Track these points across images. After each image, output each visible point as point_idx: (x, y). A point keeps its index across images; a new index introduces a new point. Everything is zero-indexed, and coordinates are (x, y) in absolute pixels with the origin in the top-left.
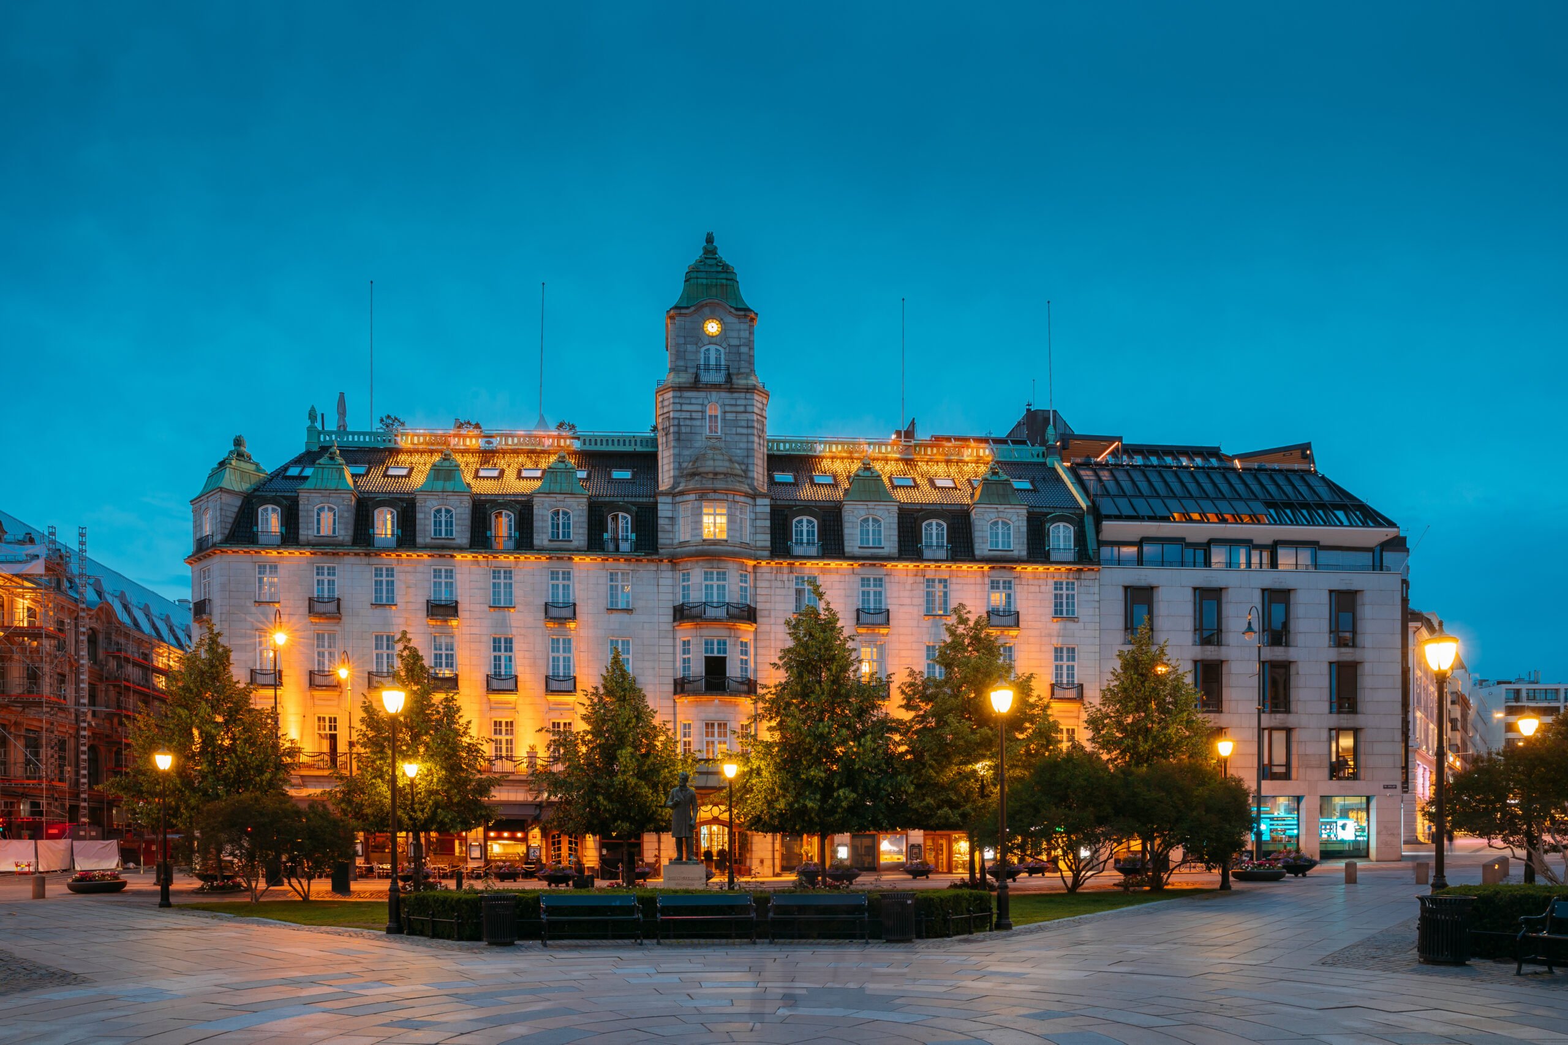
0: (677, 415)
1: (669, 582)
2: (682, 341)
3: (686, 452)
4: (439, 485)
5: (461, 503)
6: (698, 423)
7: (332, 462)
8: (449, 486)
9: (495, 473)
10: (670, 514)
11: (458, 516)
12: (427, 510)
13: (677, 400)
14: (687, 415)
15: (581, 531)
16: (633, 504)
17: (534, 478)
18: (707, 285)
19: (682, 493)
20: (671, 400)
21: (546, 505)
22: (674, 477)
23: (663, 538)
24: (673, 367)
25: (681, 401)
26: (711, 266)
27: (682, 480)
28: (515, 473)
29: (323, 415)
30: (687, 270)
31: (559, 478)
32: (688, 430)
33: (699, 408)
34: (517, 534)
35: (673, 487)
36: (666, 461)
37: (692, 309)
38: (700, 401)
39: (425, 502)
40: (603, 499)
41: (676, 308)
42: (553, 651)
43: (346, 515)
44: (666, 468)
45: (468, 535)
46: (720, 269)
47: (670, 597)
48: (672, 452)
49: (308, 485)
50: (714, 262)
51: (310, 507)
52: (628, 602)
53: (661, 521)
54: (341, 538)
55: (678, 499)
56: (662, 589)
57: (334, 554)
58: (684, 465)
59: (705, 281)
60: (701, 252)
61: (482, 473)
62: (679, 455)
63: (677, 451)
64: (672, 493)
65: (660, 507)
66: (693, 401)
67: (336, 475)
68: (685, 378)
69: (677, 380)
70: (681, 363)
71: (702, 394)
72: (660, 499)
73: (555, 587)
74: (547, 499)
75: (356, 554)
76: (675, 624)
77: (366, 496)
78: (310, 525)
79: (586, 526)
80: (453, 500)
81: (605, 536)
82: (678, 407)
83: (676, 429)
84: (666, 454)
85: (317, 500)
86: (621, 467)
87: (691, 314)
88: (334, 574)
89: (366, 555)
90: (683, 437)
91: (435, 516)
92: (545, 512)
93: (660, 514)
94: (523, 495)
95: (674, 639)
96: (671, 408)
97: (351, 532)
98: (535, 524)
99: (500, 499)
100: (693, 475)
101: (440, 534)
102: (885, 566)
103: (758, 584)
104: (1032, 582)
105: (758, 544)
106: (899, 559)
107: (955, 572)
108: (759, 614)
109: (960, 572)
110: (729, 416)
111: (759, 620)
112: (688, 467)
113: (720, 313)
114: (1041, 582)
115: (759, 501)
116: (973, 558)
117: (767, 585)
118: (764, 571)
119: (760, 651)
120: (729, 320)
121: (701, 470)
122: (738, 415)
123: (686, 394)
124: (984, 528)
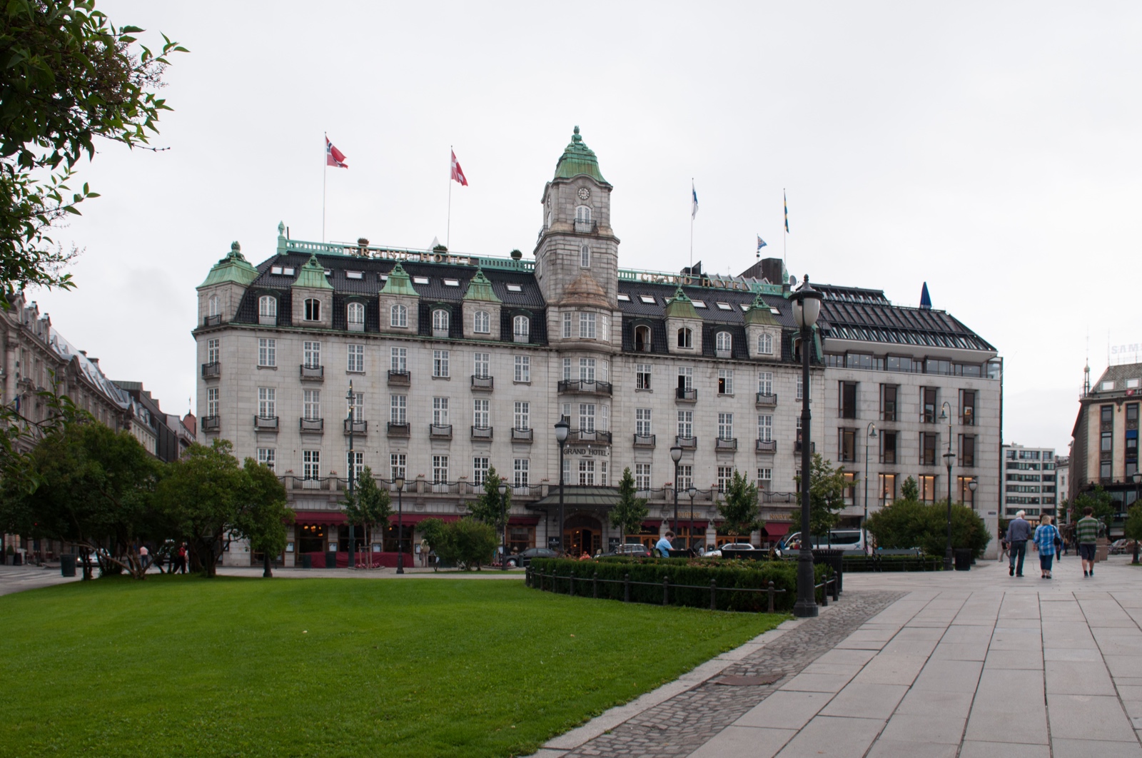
0: (561, 251)
1: (556, 365)
2: (563, 202)
3: (567, 278)
5: (413, 302)
6: (575, 258)
7: (314, 267)
8: (403, 290)
9: (426, 282)
10: (556, 319)
11: (410, 313)
12: (388, 306)
13: (561, 242)
14: (568, 252)
15: (496, 327)
16: (531, 310)
18: (578, 163)
19: (565, 306)
20: (557, 242)
21: (472, 308)
22: (558, 294)
23: (551, 336)
24: (556, 218)
25: (565, 242)
26: (579, 150)
27: (566, 297)
28: (440, 282)
29: (288, 228)
31: (480, 289)
32: (569, 262)
33: (576, 248)
34: (451, 327)
35: (559, 302)
37: (571, 180)
38: (577, 244)
39: (387, 300)
40: (510, 306)
42: (476, 409)
43: (328, 306)
45: (417, 326)
46: (586, 153)
47: (556, 375)
48: (557, 276)
49: (299, 283)
50: (580, 147)
51: (300, 299)
52: (527, 378)
53: (549, 324)
54: (324, 323)
55: (562, 310)
56: (551, 370)
57: (318, 335)
58: (566, 286)
59: (577, 160)
62: (563, 279)
63: (561, 276)
64: (557, 306)
65: (549, 314)
66: (572, 243)
67: (318, 277)
68: (566, 227)
69: (561, 228)
70: (563, 217)
71: (579, 239)
72: (549, 309)
73: (478, 365)
74: (474, 303)
75: (336, 336)
76: (561, 394)
77: (339, 294)
78: (300, 313)
79: (499, 323)
80: (407, 300)
81: (512, 331)
82: (562, 246)
83: (560, 261)
84: (553, 278)
85: (306, 294)
86: (513, 283)
87: (568, 185)
88: (318, 349)
89: (342, 336)
90: (565, 267)
91: (393, 311)
92: (472, 312)
93: (549, 319)
94: (452, 299)
95: (559, 405)
96: (557, 246)
97: (331, 319)
98: (464, 321)
99: (439, 303)
100: (573, 293)
101: (397, 324)
102: (694, 360)
103: (614, 369)
104: (784, 375)
105: (614, 342)
106: (703, 356)
107: (737, 367)
108: (614, 389)
109: (740, 367)
110: (596, 255)
111: (614, 393)
112: (569, 287)
113: (589, 184)
114: (790, 376)
115: (615, 314)
116: (748, 358)
117: (619, 369)
118: (618, 360)
119: (614, 414)
120: (594, 189)
121: (579, 290)
122: (602, 255)
123: (568, 238)
124: (755, 339)
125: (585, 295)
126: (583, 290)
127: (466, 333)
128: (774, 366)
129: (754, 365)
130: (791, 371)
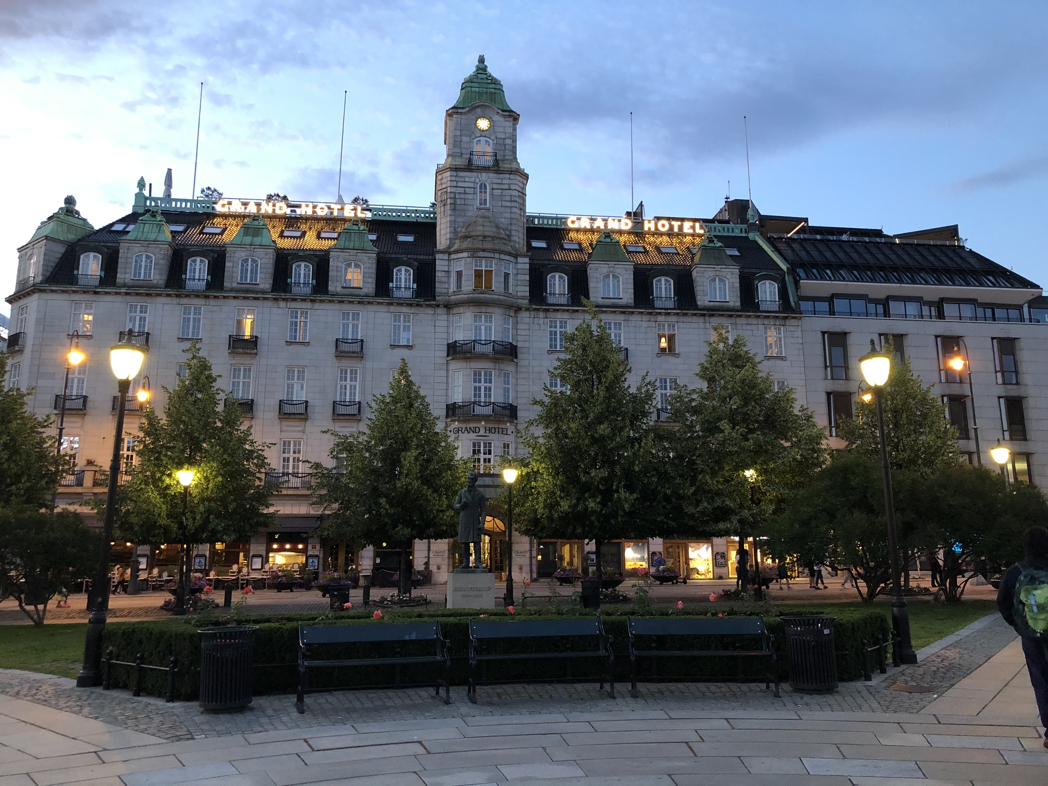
0: (453, 190)
1: (445, 323)
2: (458, 133)
3: (460, 219)
4: (248, 240)
5: (266, 255)
6: (471, 197)
7: (154, 219)
8: (257, 240)
9: (298, 234)
10: (446, 269)
11: (262, 266)
12: (236, 259)
13: (454, 178)
14: (462, 190)
15: (370, 280)
16: (416, 260)
17: (331, 239)
18: (479, 92)
19: (457, 252)
20: (449, 179)
21: (341, 259)
22: (450, 239)
23: (439, 288)
24: (451, 153)
25: (458, 179)
26: (482, 79)
27: (457, 241)
28: (315, 234)
29: (150, 185)
30: (463, 81)
31: (352, 238)
32: (462, 202)
33: (472, 185)
34: (314, 282)
35: (449, 247)
36: (443, 226)
37: (467, 109)
38: (473, 180)
39: (234, 253)
40: (389, 256)
41: (454, 108)
42: (341, 380)
43: (162, 262)
44: (443, 232)
45: (271, 281)
46: (489, 81)
47: (445, 336)
48: (448, 219)
49: (129, 237)
50: (484, 76)
51: (129, 255)
52: (408, 340)
53: (438, 274)
54: (155, 282)
55: (453, 256)
56: (438, 329)
57: (147, 295)
58: (459, 230)
59: (477, 89)
60: (475, 69)
61: (286, 234)
62: (455, 221)
63: (452, 218)
64: (447, 252)
65: (437, 262)
66: (467, 179)
67: (155, 229)
68: (460, 162)
69: (454, 163)
70: (458, 150)
71: (475, 174)
72: (438, 256)
73: (346, 326)
74: (342, 254)
75: (168, 295)
76: (449, 358)
77: (182, 247)
78: (128, 270)
79: (374, 276)
80: (260, 252)
81: (391, 284)
82: (455, 184)
83: (452, 201)
84: (444, 220)
85: (137, 250)
86: (406, 233)
87: (465, 113)
88: (146, 312)
89: (177, 296)
90: (457, 207)
91: (242, 265)
92: (340, 264)
93: (437, 269)
94: (321, 250)
95: (447, 370)
96: (449, 184)
97: (165, 277)
98: (330, 274)
99: (301, 254)
100: (467, 237)
101: (246, 280)
102: (624, 313)
103: (519, 326)
104: (745, 327)
105: (519, 294)
106: (635, 307)
107: (682, 319)
108: (519, 351)
109: (685, 319)
110: (496, 192)
111: (519, 356)
112: (462, 231)
113: (489, 112)
114: (754, 327)
115: (520, 260)
116: (696, 307)
117: (526, 327)
118: (524, 316)
119: (520, 382)
120: (496, 117)
121: (472, 234)
122: (504, 191)
123: (461, 174)
124: (705, 284)
125: (481, 238)
126: (477, 233)
127: (331, 288)
128: (731, 316)
129: (704, 315)
130: (754, 321)
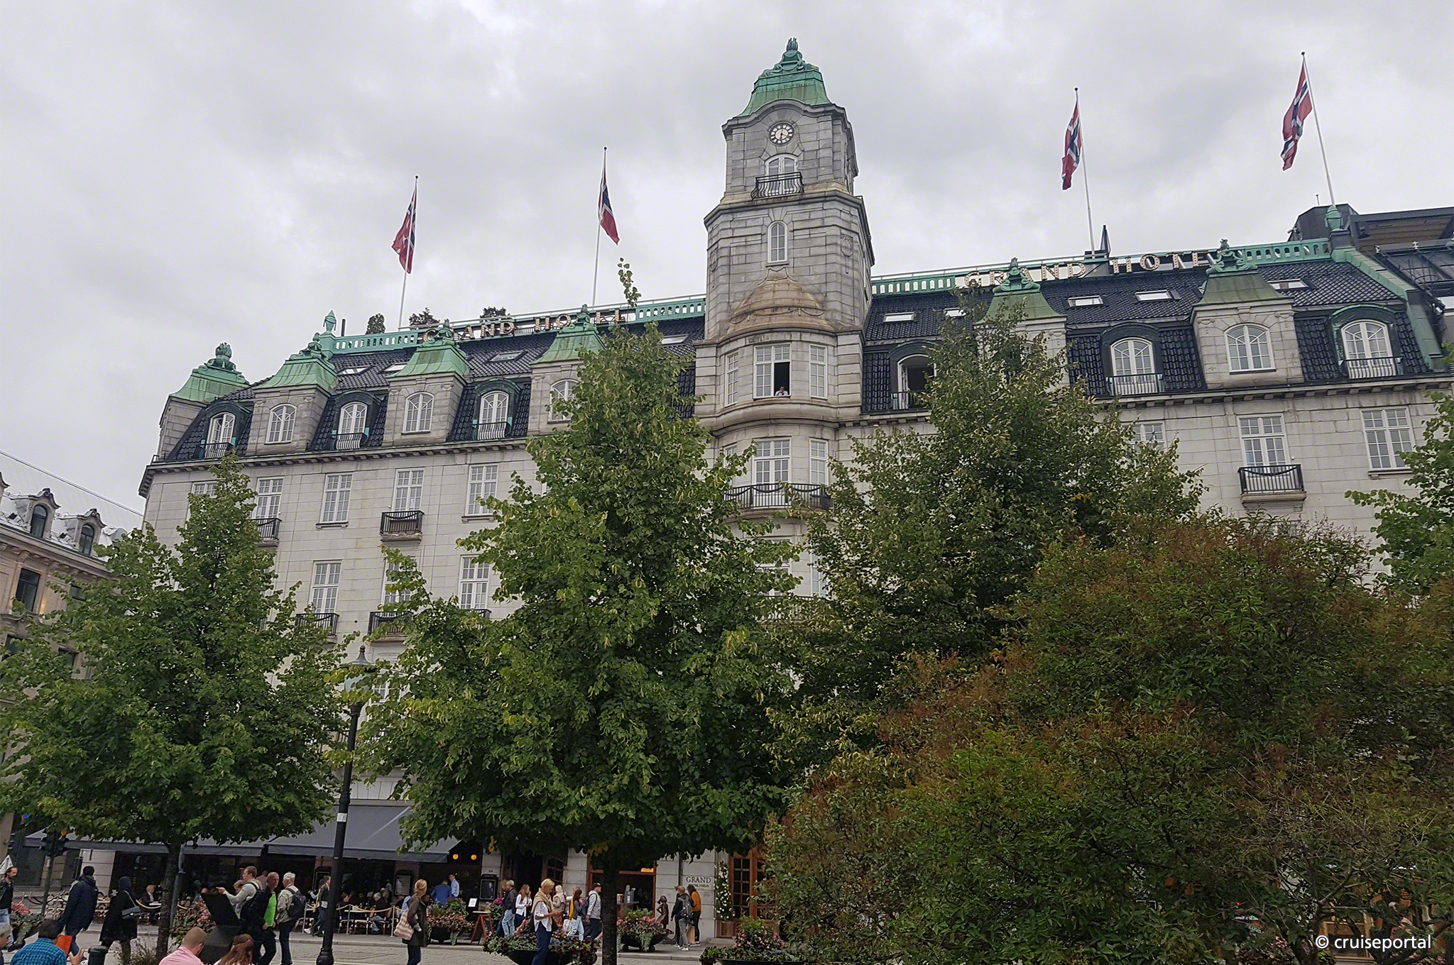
0: (727, 243)
2: (741, 156)
3: (738, 288)
5: (442, 386)
6: (756, 249)
7: (306, 357)
8: (433, 368)
10: (711, 372)
11: (437, 404)
12: (401, 399)
13: (728, 226)
14: (741, 241)
18: (779, 90)
19: (730, 340)
20: (721, 227)
21: (548, 377)
22: (723, 326)
23: (701, 405)
26: (790, 70)
27: (731, 324)
30: (757, 78)
31: (571, 344)
32: (742, 259)
33: (759, 230)
34: (510, 419)
35: (721, 335)
37: (754, 116)
38: (760, 222)
39: (399, 389)
41: (737, 118)
43: (305, 414)
45: (448, 426)
46: (800, 71)
48: (719, 290)
50: (793, 66)
51: (265, 410)
54: (296, 444)
55: (724, 349)
57: (282, 464)
58: (737, 303)
59: (776, 87)
60: (779, 60)
62: (728, 293)
63: (725, 288)
64: (714, 343)
65: (698, 363)
66: (750, 223)
67: (304, 370)
68: (740, 198)
69: (734, 201)
70: (740, 182)
71: (763, 213)
72: (701, 355)
74: (549, 370)
75: (308, 462)
77: (340, 393)
78: (262, 432)
80: (433, 384)
82: (729, 233)
83: (725, 261)
84: (713, 295)
85: (275, 401)
88: (280, 489)
89: (320, 461)
90: (734, 270)
91: (411, 406)
92: (546, 387)
93: (697, 375)
94: (528, 372)
96: (720, 236)
97: (308, 436)
98: (531, 404)
99: (495, 379)
100: (746, 313)
101: (414, 427)
104: (1317, 416)
105: (842, 399)
107: (1173, 413)
109: (1182, 413)
110: (800, 235)
113: (791, 116)
114: (1336, 415)
115: (842, 340)
116: (1203, 387)
118: (851, 436)
120: (803, 121)
121: (756, 306)
122: (813, 231)
123: (740, 216)
124: (1219, 341)
125: (769, 311)
126: (763, 304)
127: (531, 426)
128: (1281, 397)
129: (1221, 401)
130: (1338, 403)
